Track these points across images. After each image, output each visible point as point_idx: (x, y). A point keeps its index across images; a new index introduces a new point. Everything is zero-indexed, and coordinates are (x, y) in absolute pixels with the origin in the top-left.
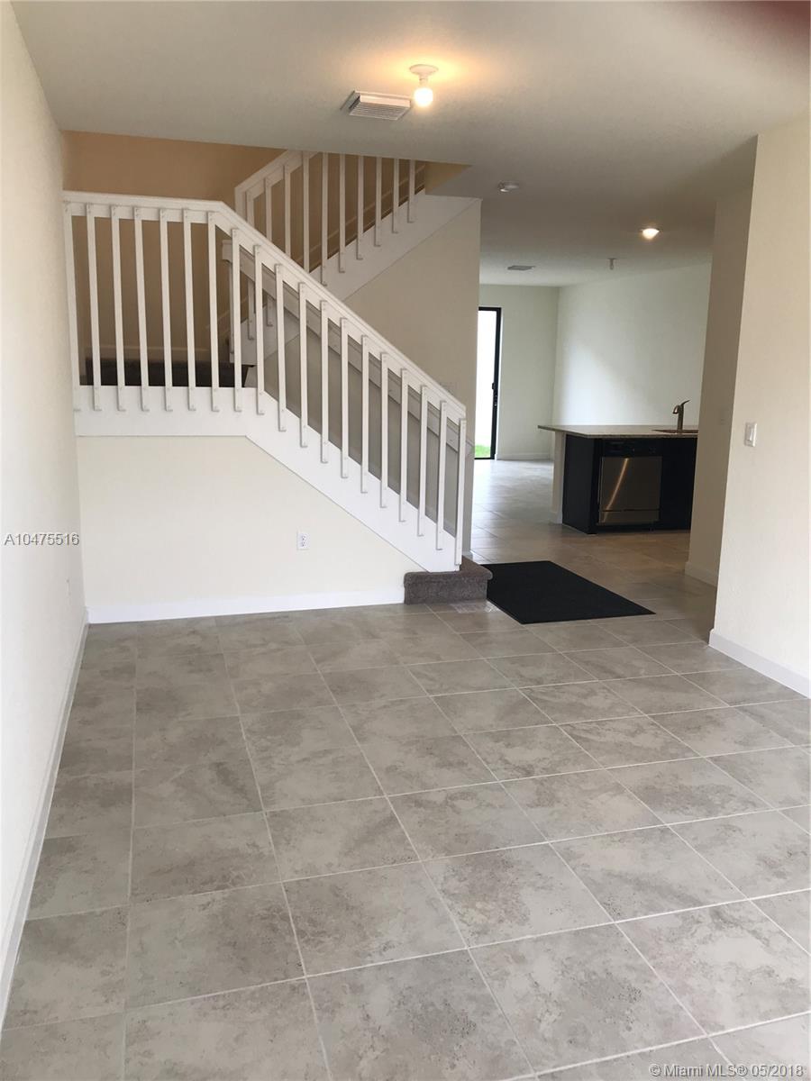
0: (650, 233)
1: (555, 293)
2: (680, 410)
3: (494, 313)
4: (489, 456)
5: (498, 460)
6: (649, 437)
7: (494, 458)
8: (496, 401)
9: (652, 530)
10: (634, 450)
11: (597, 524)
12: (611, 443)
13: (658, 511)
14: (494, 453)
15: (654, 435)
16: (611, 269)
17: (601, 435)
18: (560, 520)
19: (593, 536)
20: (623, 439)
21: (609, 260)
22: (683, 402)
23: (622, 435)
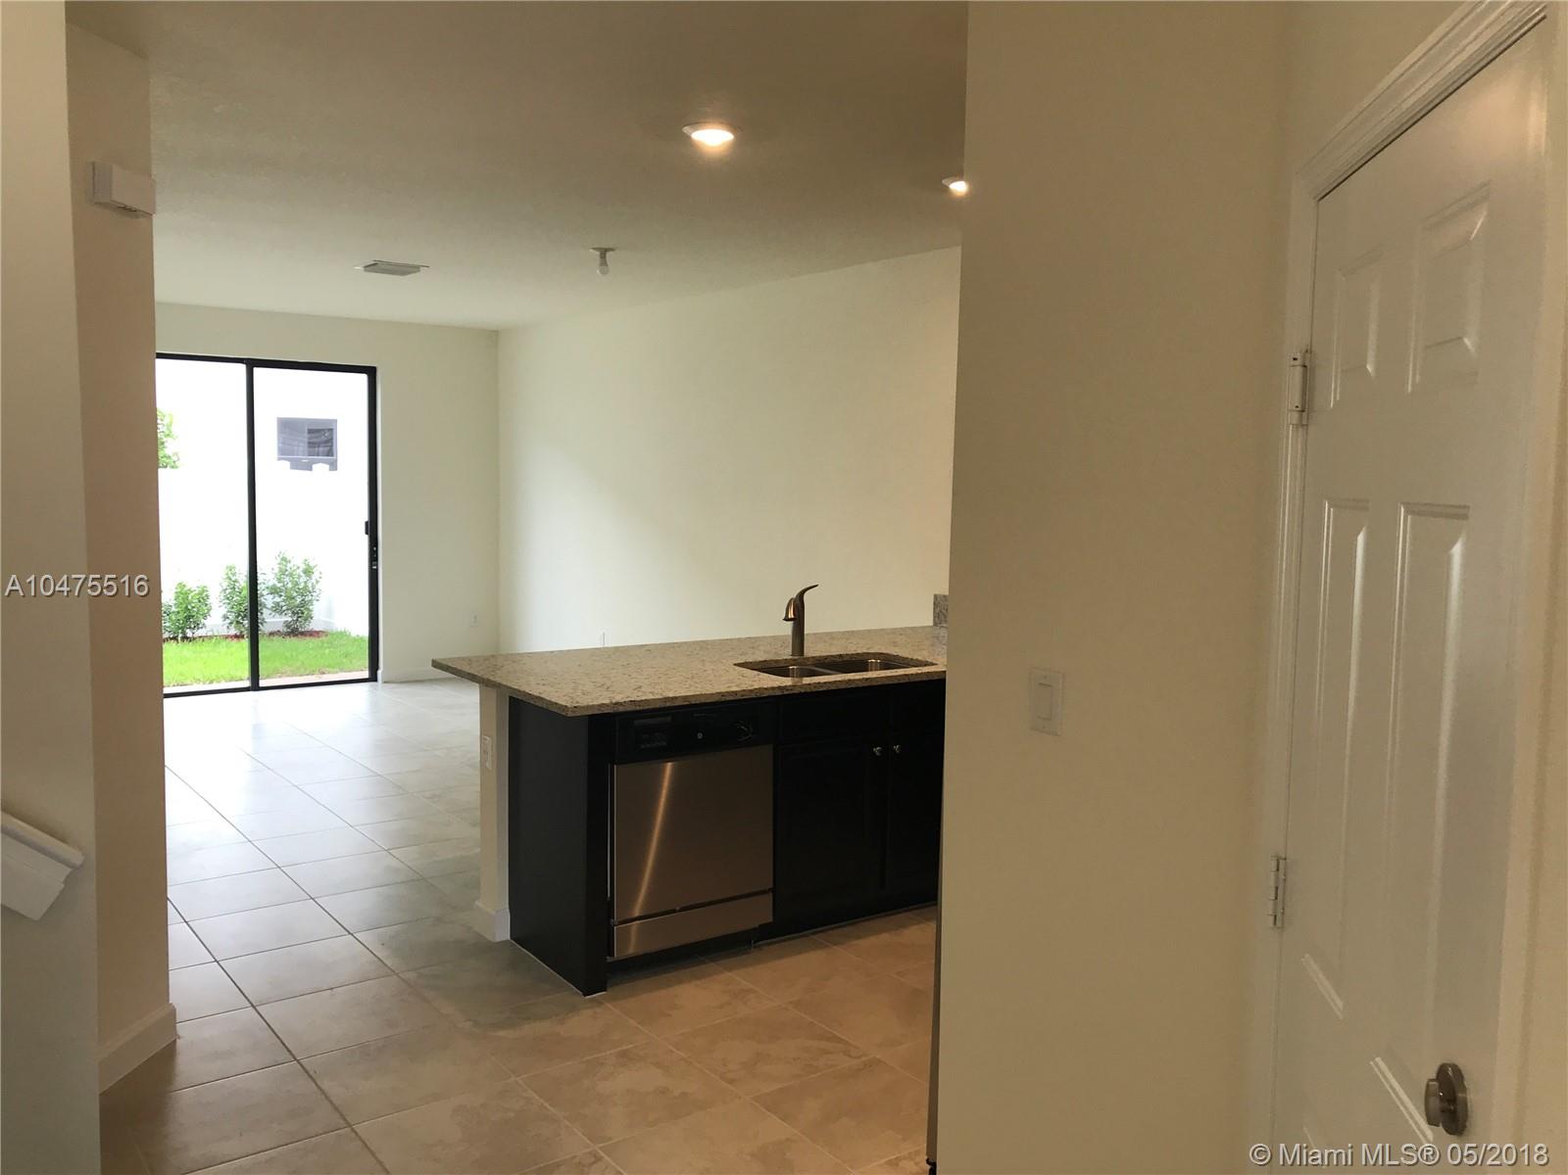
0: (713, 138)
2: (797, 611)
3: (363, 378)
4: (366, 677)
5: (386, 683)
6: (739, 697)
7: (376, 680)
8: (376, 559)
9: (755, 942)
10: (700, 736)
11: (609, 959)
12: (637, 722)
13: (769, 897)
14: (377, 668)
15: (751, 691)
16: (604, 273)
17: (607, 705)
18: (502, 932)
19: (599, 1003)
20: (669, 708)
21: (598, 253)
22: (801, 590)
23: (667, 699)
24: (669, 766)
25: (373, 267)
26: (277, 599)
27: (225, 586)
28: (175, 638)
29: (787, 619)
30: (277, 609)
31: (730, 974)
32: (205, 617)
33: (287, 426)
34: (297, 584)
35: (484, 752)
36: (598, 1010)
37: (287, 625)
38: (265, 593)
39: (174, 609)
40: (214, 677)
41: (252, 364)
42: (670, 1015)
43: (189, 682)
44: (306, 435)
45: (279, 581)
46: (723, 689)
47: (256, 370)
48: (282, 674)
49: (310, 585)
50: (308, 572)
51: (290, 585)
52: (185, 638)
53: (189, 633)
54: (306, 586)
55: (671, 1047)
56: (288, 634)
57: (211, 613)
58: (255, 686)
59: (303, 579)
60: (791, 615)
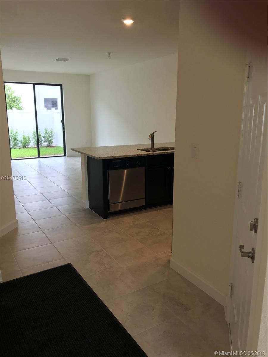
0: (128, 22)
1: (88, 78)
2: (152, 137)
3: (59, 87)
4: (63, 155)
5: (67, 156)
6: (136, 156)
7: (65, 156)
8: (64, 129)
9: (142, 209)
10: (128, 164)
11: (109, 212)
12: (114, 161)
13: (144, 199)
14: (66, 153)
15: (139, 155)
16: (110, 59)
17: (106, 157)
18: (87, 207)
19: (106, 221)
20: (121, 158)
21: (108, 54)
22: (153, 132)
23: (120, 156)
24: (126, 170)
25: (58, 60)
26: (45, 139)
27: (33, 136)
28: (23, 148)
29: (149, 139)
30: (45, 141)
31: (135, 215)
32: (29, 143)
33: (46, 100)
34: (49, 135)
35: (82, 168)
36: (106, 222)
37: (47, 145)
38: (42, 137)
39: (23, 141)
40: (31, 155)
41: (34, 84)
42: (121, 223)
43: (26, 156)
44: (51, 102)
45: (45, 135)
46: (133, 154)
47: (35, 85)
48: (46, 155)
49: (52, 136)
50: (51, 133)
51: (48, 136)
52: (25, 148)
53: (26, 147)
54: (51, 136)
55: (121, 229)
56: (48, 147)
57: (31, 142)
58: (39, 157)
59: (50, 134)
60: (150, 138)
